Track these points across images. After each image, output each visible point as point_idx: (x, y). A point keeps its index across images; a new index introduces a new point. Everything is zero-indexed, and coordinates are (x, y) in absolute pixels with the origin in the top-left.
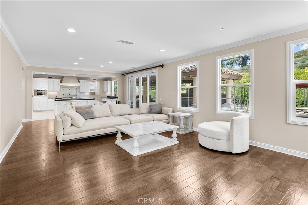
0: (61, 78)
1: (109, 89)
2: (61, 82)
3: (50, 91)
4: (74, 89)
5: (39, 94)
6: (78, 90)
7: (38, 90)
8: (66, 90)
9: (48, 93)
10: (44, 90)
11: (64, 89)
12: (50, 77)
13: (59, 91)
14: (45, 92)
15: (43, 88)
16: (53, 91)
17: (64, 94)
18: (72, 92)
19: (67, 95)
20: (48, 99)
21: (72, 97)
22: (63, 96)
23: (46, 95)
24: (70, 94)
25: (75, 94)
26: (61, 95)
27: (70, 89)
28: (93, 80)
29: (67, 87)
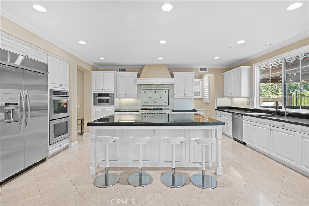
0: (139, 70)
1: (244, 91)
2: (138, 76)
3: (121, 96)
4: (164, 91)
5: (101, 101)
6: (171, 93)
7: (99, 95)
8: (149, 93)
9: (116, 100)
10: (108, 94)
11: (145, 92)
12: (124, 70)
13: (136, 96)
14: (110, 97)
15: (107, 89)
16: (125, 96)
17: (145, 102)
18: (160, 97)
19: (150, 103)
20: (115, 111)
21: (159, 107)
22: (143, 106)
23: (112, 104)
24: (155, 102)
25: (166, 102)
26: (141, 103)
27: (155, 92)
28: (200, 72)
29: (151, 88)
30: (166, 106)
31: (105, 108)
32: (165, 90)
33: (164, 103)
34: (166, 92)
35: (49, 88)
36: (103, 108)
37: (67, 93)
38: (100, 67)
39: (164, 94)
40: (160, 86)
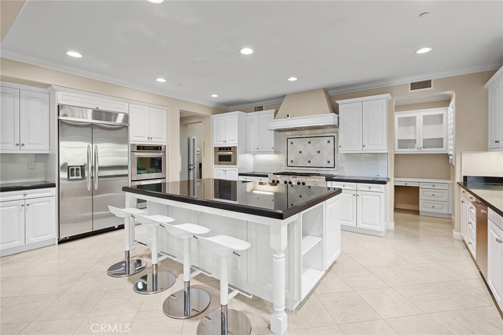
3: (252, 150)
4: (326, 140)
5: (222, 159)
6: (336, 143)
7: (220, 149)
8: (299, 145)
9: (241, 157)
10: (230, 148)
11: (292, 143)
12: (260, 109)
13: (273, 150)
14: (231, 153)
15: (229, 141)
16: (257, 150)
17: (292, 161)
18: (319, 152)
19: (300, 163)
20: (240, 175)
21: (316, 170)
22: (289, 168)
23: (235, 164)
24: (309, 162)
25: (329, 162)
26: (285, 163)
27: (309, 142)
28: (410, 91)
29: (301, 135)
30: (328, 169)
31: (226, 169)
32: (328, 139)
33: (325, 164)
34: (329, 142)
35: (131, 143)
36: (224, 169)
37: (161, 147)
38: (230, 108)
39: (325, 145)
40: (318, 131)
